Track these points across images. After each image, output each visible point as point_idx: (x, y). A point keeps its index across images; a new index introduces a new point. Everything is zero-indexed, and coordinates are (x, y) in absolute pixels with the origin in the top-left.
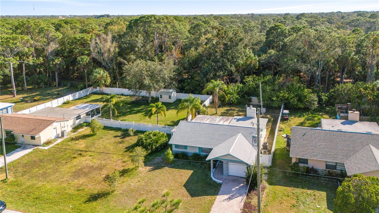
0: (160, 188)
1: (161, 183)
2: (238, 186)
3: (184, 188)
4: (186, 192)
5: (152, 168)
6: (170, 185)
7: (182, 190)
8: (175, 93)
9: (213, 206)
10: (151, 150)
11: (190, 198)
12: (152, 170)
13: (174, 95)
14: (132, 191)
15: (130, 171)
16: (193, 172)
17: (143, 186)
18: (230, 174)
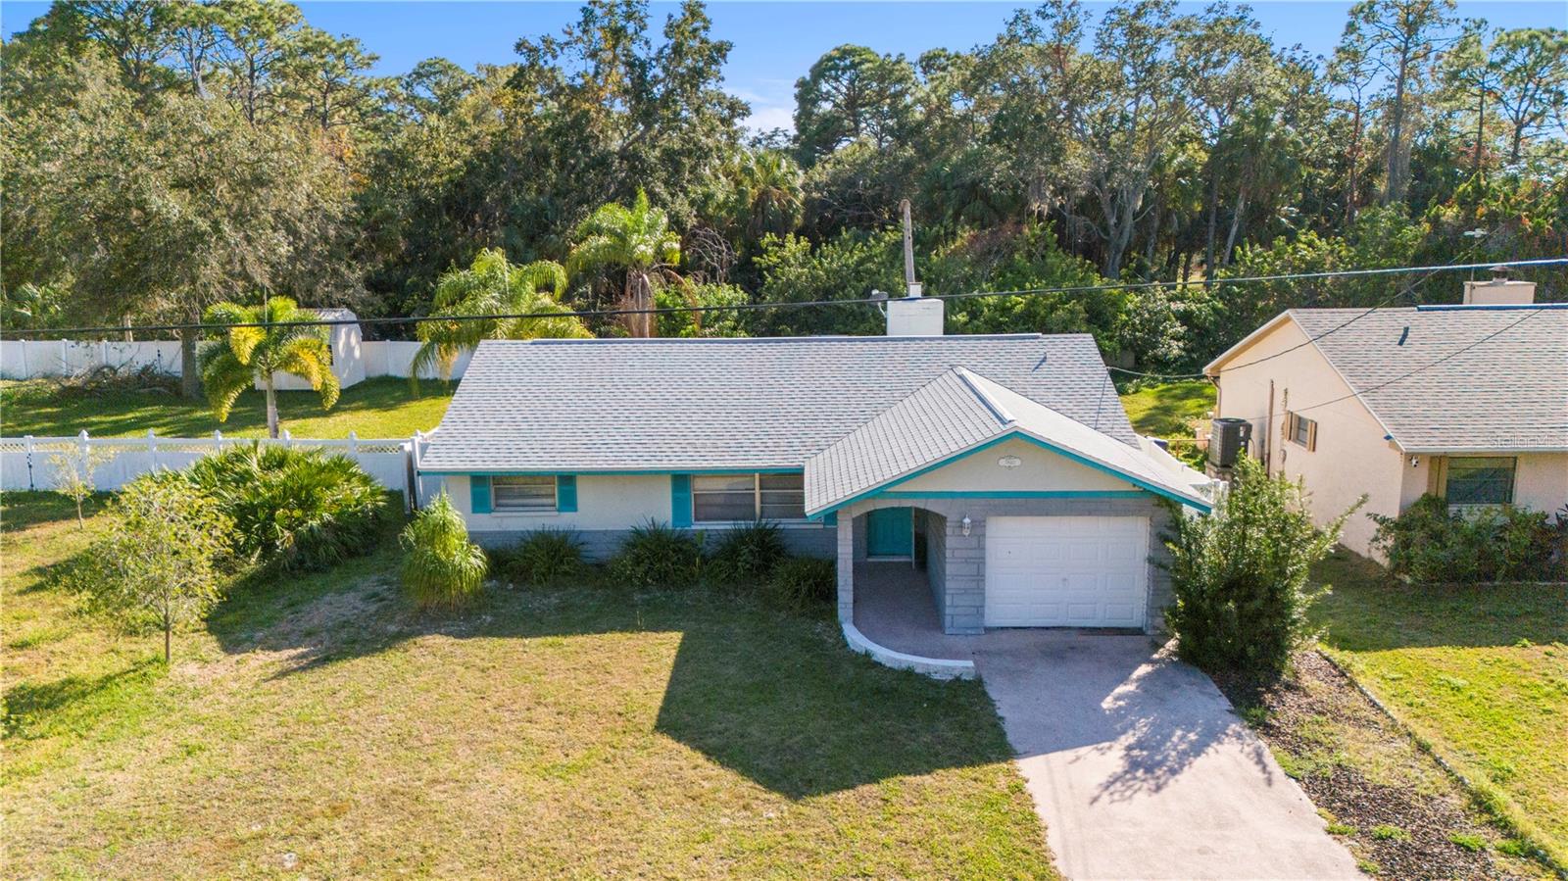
0: (428, 772)
1: (427, 738)
2: (1123, 679)
3: (667, 742)
4: (712, 769)
5: (303, 656)
6: (528, 742)
7: (656, 760)
8: (353, 340)
9: (1053, 840)
10: (262, 557)
11: (773, 808)
12: (303, 669)
13: (349, 349)
14: (126, 829)
15: (84, 694)
16: (684, 639)
17: (246, 781)
18: (993, 619)
